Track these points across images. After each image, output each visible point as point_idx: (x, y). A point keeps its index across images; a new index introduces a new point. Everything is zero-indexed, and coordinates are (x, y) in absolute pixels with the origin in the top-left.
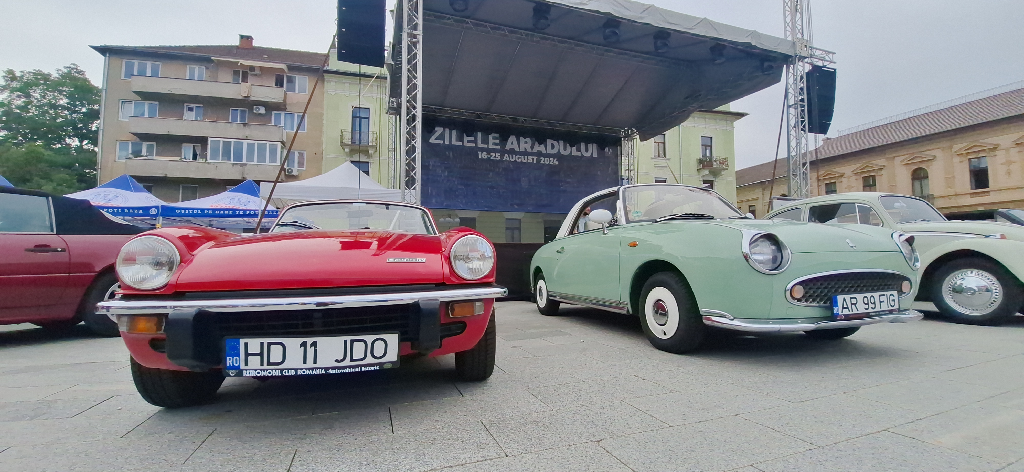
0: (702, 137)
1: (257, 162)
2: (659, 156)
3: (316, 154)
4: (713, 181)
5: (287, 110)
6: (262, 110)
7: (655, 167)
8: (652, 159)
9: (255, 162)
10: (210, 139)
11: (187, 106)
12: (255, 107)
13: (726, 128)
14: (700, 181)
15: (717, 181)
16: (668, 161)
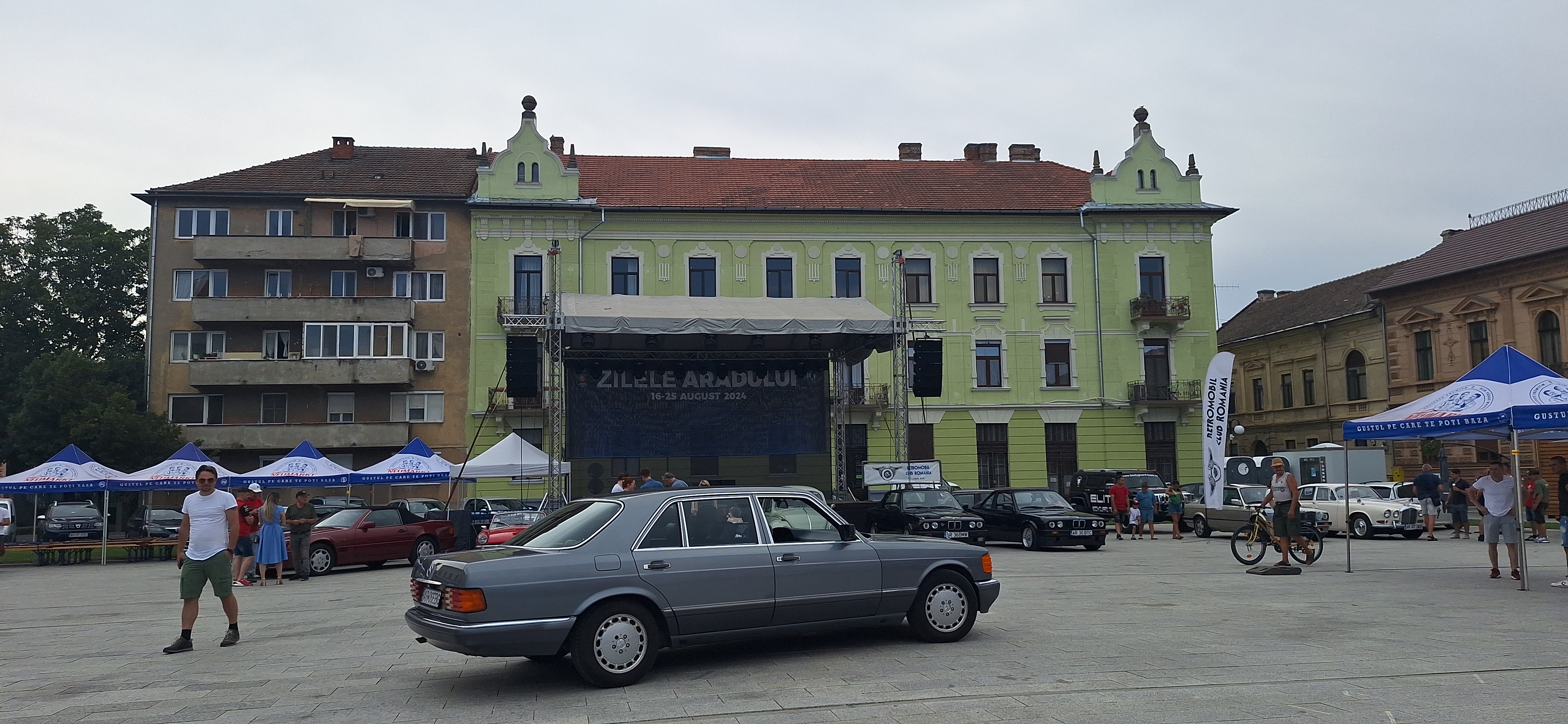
0: (1141, 258)
1: (374, 356)
2: (1055, 300)
3: (460, 334)
4: (1168, 340)
5: (415, 271)
6: (379, 273)
7: (1045, 320)
8: (1039, 306)
9: (372, 356)
10: (305, 325)
11: (268, 273)
12: (368, 269)
13: (1192, 237)
14: (1137, 341)
15: (1176, 341)
16: (1071, 309)
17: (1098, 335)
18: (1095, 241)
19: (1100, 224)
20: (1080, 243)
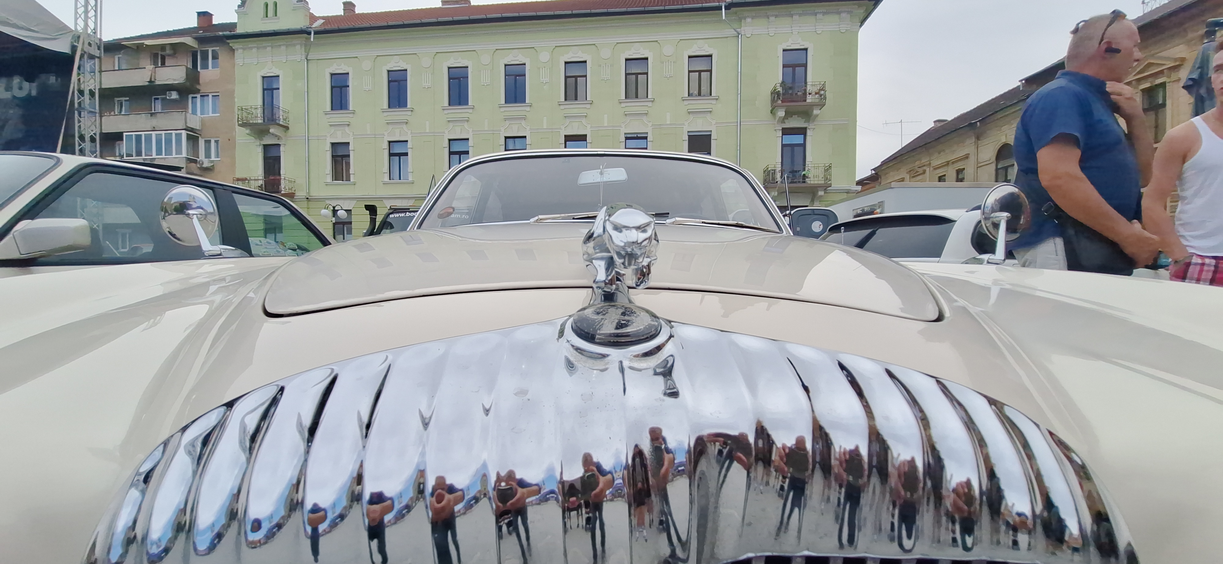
0: (784, 50)
1: (165, 155)
2: (700, 94)
3: (229, 140)
4: (805, 129)
5: (201, 92)
6: (174, 95)
7: (689, 113)
8: (683, 100)
9: (164, 156)
10: (125, 134)
11: (118, 100)
12: (168, 92)
13: (838, 27)
14: (775, 130)
15: (814, 129)
16: (714, 102)
17: (737, 125)
18: (740, 36)
19: (745, 19)
20: (725, 39)
